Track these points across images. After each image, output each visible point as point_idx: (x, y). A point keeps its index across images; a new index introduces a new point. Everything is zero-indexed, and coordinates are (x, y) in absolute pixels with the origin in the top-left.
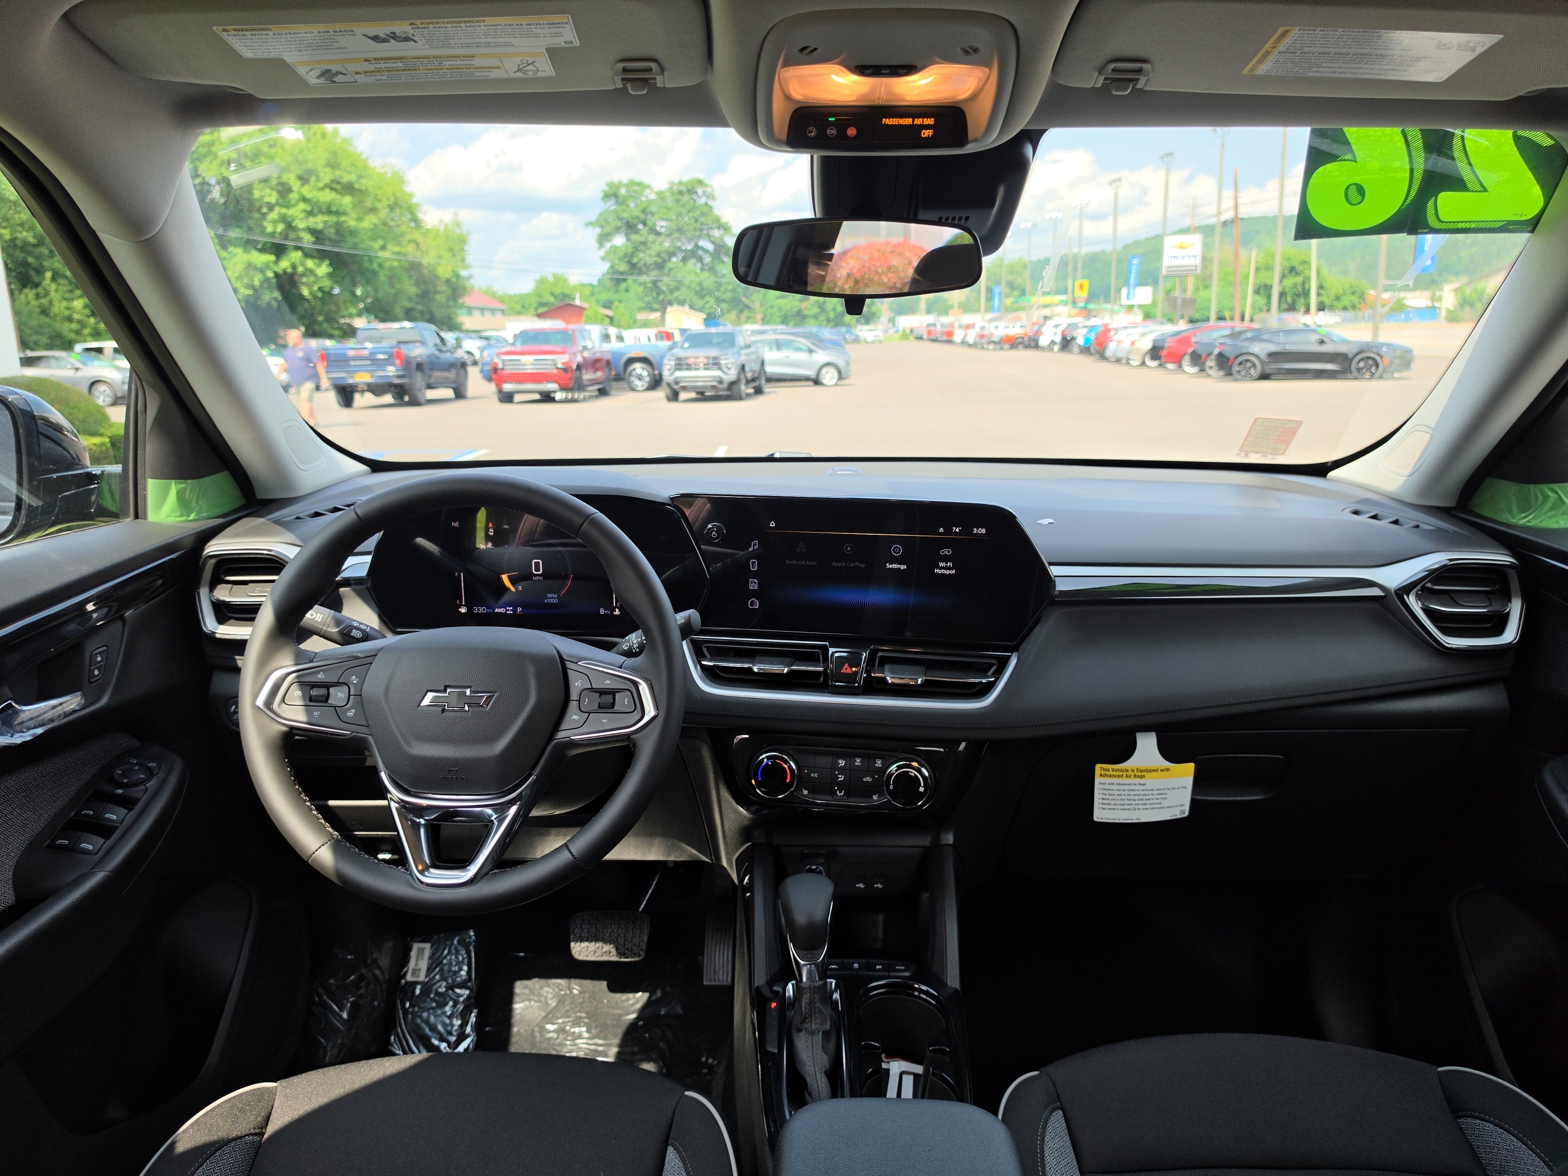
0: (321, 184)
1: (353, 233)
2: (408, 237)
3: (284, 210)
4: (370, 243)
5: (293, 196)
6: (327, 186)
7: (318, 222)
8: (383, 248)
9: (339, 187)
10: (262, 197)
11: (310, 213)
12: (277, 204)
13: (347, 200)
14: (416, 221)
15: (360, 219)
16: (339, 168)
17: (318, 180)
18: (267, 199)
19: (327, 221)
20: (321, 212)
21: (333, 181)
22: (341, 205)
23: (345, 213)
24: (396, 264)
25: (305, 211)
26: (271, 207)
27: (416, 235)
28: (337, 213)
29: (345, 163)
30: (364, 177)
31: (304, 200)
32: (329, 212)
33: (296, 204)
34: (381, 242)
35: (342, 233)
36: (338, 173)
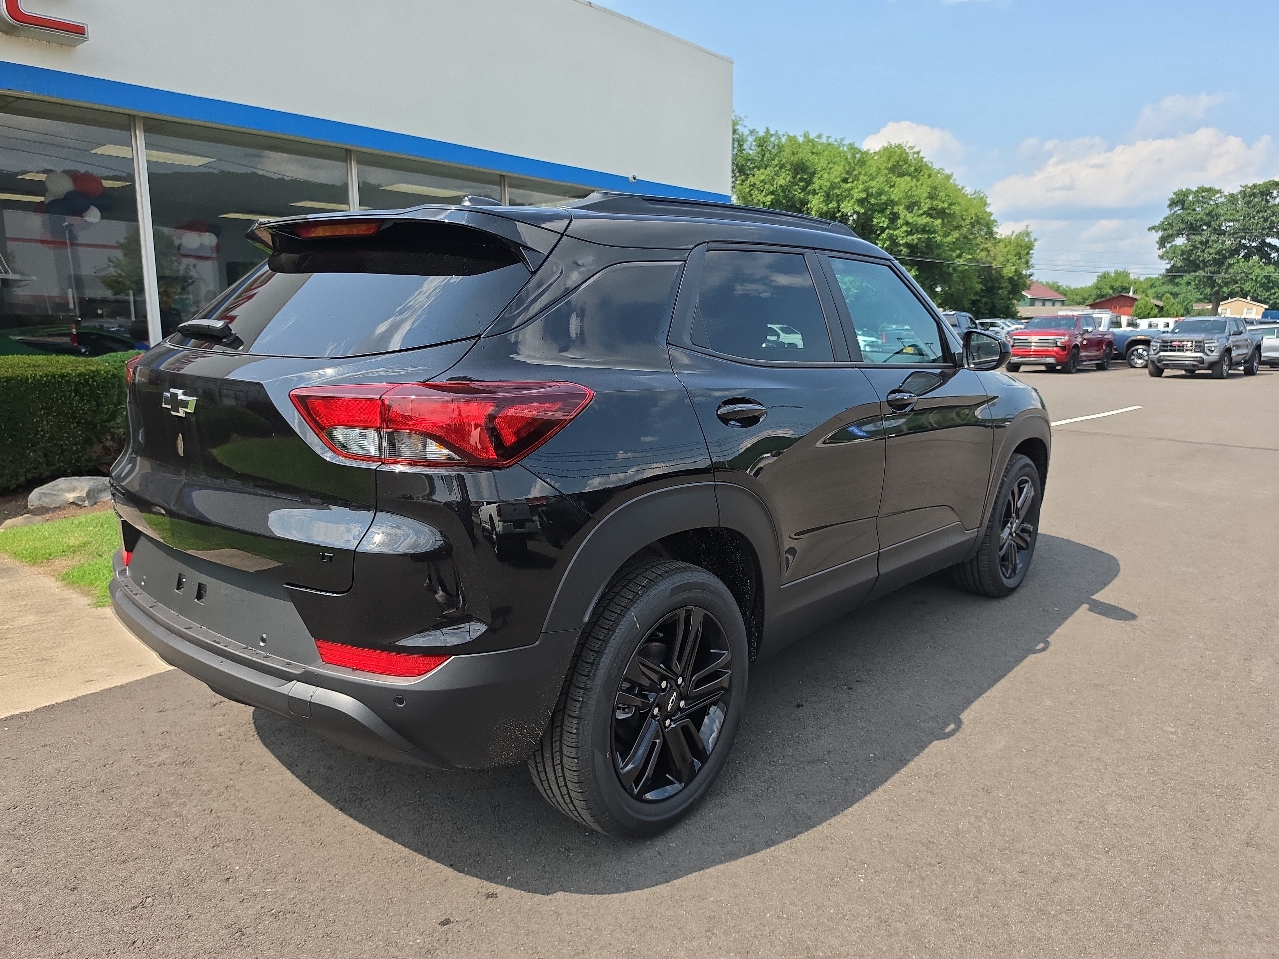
0: (921, 212)
1: (939, 246)
2: (981, 247)
3: (891, 232)
4: (951, 253)
5: (900, 221)
6: (924, 213)
7: (914, 239)
8: (959, 256)
9: (934, 212)
10: (878, 223)
11: (909, 233)
12: (888, 228)
13: (938, 222)
14: (991, 233)
15: (946, 236)
16: (937, 199)
17: (919, 209)
18: (880, 225)
19: (920, 238)
20: (918, 232)
21: (930, 209)
22: (932, 226)
23: (935, 232)
24: (967, 268)
25: (906, 231)
26: (883, 230)
27: (989, 245)
28: (930, 232)
29: (942, 195)
30: (955, 204)
31: (907, 223)
32: (924, 231)
33: (901, 227)
34: (958, 252)
35: (931, 246)
36: (935, 202)
